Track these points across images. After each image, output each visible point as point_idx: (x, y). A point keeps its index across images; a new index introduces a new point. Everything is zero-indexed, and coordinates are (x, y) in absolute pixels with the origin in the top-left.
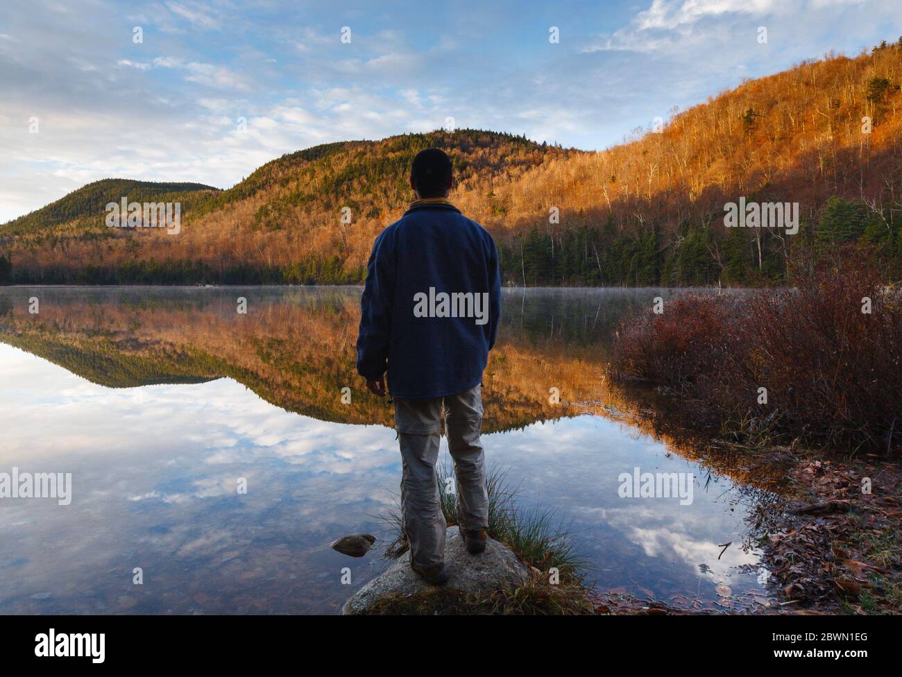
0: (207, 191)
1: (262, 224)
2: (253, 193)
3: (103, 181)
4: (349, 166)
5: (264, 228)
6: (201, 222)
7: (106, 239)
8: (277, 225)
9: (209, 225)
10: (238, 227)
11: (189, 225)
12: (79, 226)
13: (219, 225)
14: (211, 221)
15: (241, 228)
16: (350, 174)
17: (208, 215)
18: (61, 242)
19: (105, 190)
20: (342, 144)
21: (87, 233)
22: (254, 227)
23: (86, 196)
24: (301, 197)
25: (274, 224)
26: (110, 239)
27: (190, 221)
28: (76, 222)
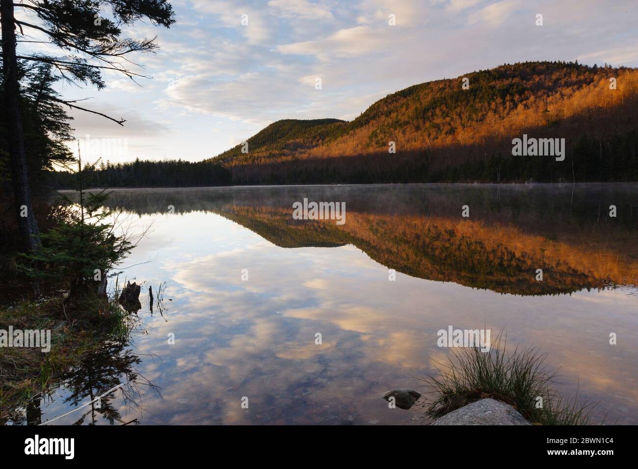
0: (338, 123)
1: (373, 143)
2: (367, 122)
3: (280, 121)
4: (433, 99)
5: (375, 145)
6: (336, 143)
7: (281, 157)
8: (383, 143)
9: (340, 146)
10: (358, 145)
11: (328, 146)
12: (266, 150)
13: (346, 145)
14: (341, 143)
15: (359, 146)
16: (434, 105)
17: (340, 139)
18: (257, 159)
19: (280, 127)
20: (429, 83)
21: (270, 153)
22: (368, 145)
23: (270, 131)
24: (399, 123)
25: (381, 142)
26: (283, 157)
27: (329, 143)
28: (265, 147)
